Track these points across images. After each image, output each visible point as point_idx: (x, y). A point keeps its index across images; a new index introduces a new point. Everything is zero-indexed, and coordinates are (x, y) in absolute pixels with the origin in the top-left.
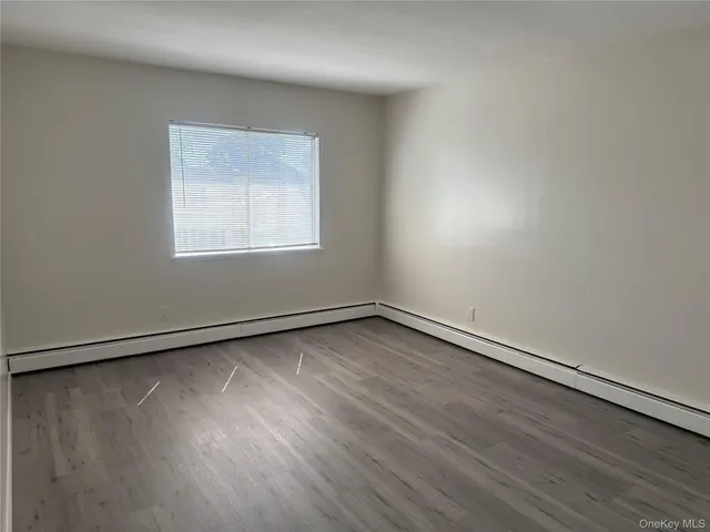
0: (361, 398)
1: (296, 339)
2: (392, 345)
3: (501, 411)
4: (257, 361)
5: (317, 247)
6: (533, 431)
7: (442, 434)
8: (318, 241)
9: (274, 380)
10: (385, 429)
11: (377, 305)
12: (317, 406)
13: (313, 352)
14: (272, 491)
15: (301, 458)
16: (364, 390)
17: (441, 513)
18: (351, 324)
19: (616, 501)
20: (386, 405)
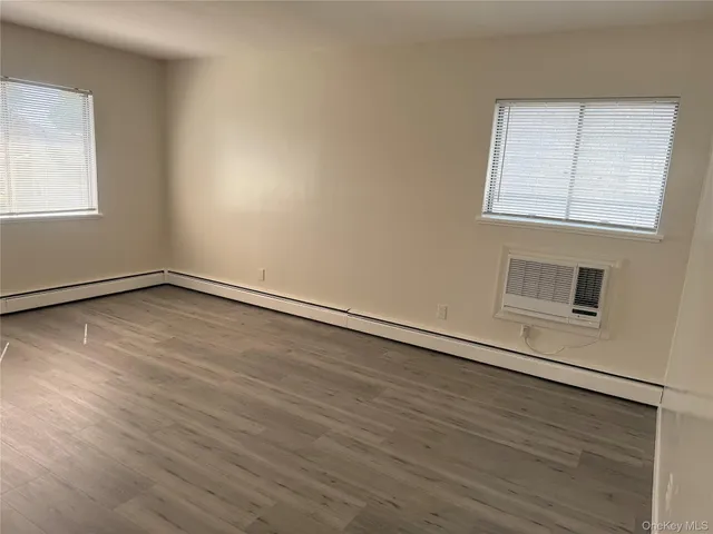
0: (160, 357)
1: (76, 311)
2: (185, 309)
3: (290, 351)
4: (32, 335)
5: (96, 212)
6: (316, 363)
7: (242, 376)
8: (95, 205)
9: (59, 352)
10: (187, 378)
11: (166, 272)
12: (111, 368)
13: (100, 322)
14: (79, 443)
15: (103, 413)
16: (161, 351)
17: (244, 432)
18: (139, 294)
19: (376, 400)
20: (185, 359)
